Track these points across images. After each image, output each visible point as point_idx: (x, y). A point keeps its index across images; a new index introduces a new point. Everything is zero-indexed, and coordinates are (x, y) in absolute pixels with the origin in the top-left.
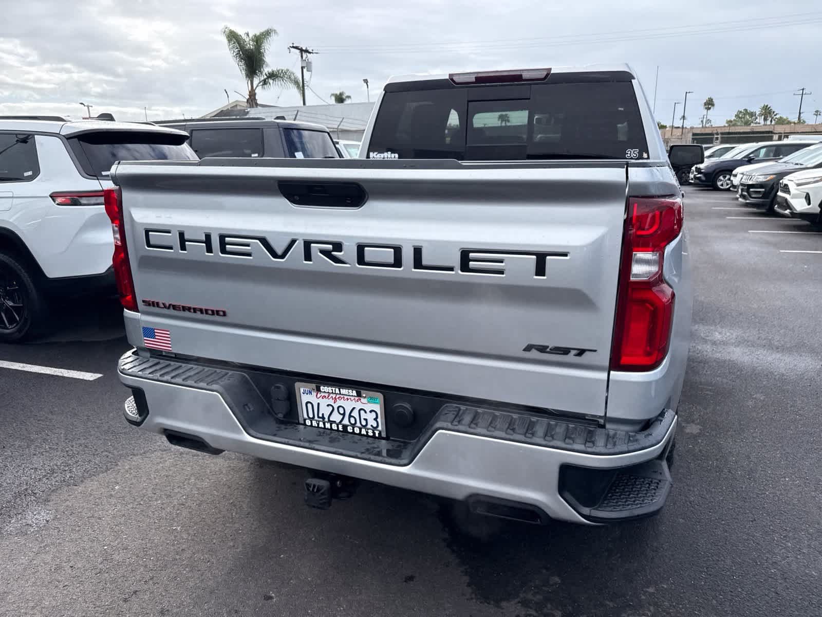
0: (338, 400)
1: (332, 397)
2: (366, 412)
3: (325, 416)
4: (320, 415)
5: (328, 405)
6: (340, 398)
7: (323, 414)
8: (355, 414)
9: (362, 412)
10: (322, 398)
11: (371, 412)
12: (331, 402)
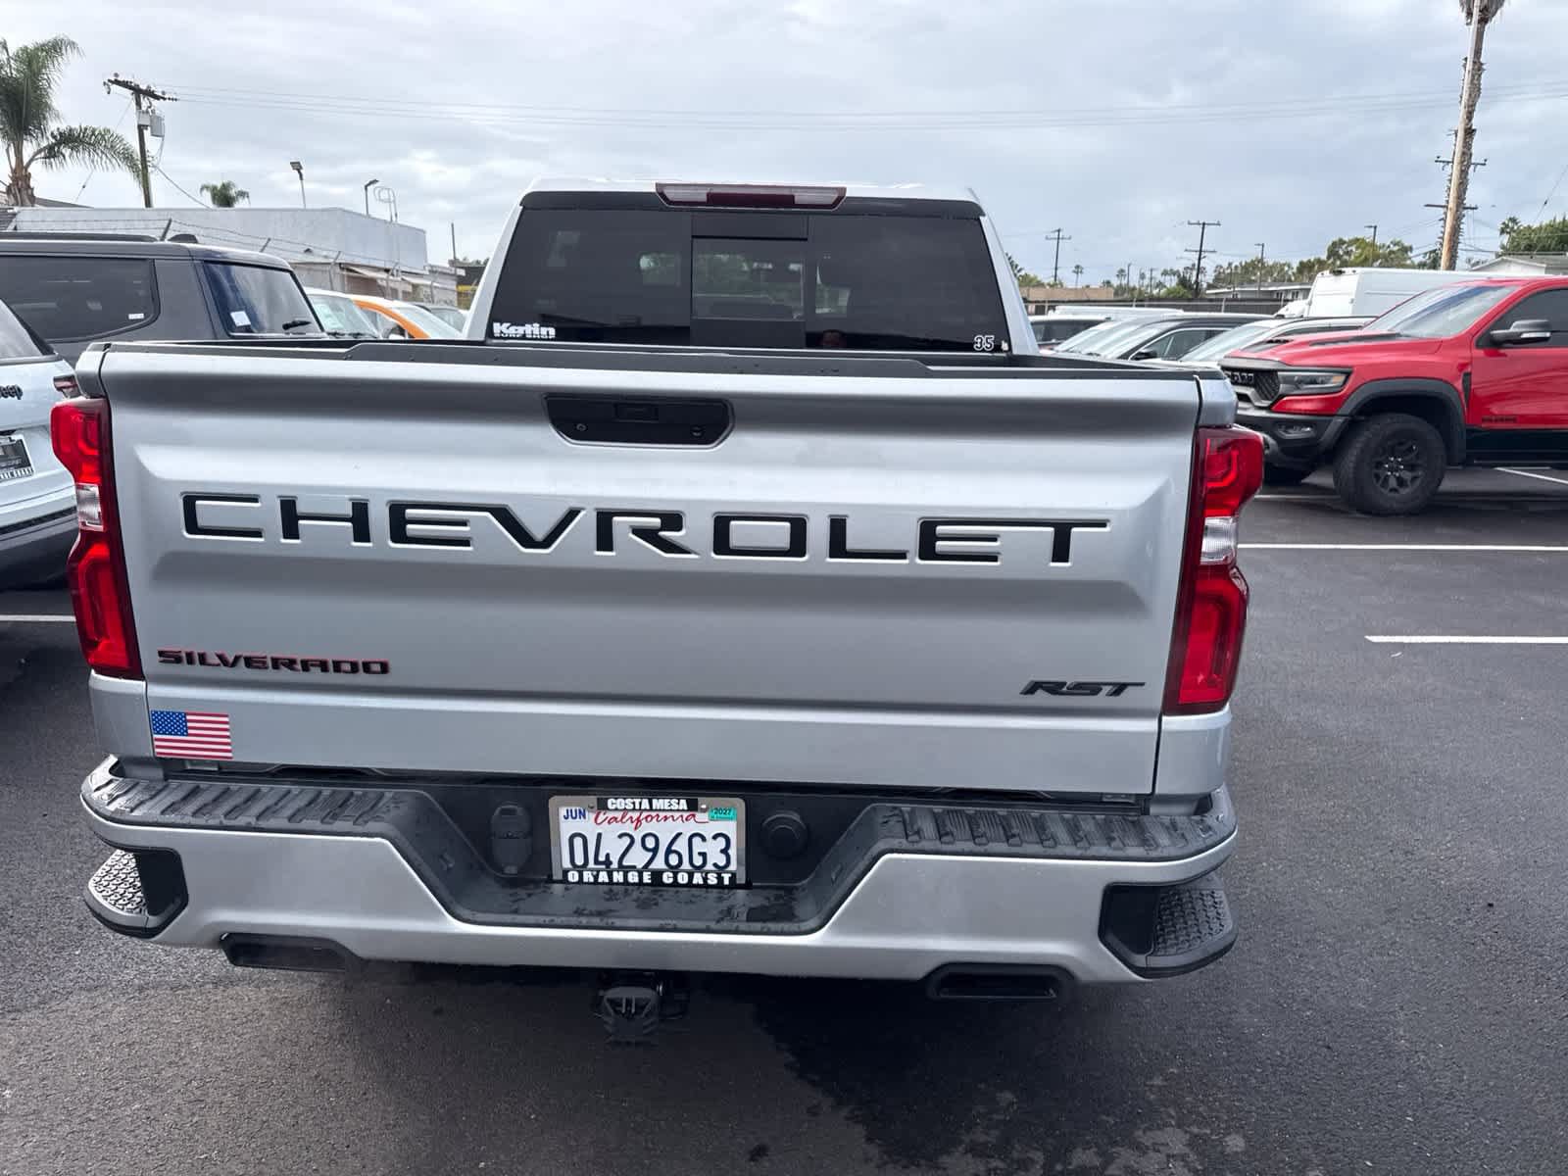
0: (644, 821)
1: (631, 818)
2: (704, 839)
3: (611, 859)
4: (602, 858)
5: (621, 836)
6: (649, 819)
7: (608, 855)
8: (681, 846)
9: (696, 841)
10: (609, 822)
11: (715, 837)
12: (629, 828)
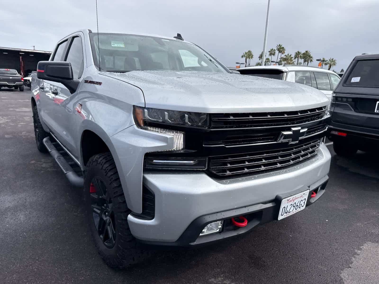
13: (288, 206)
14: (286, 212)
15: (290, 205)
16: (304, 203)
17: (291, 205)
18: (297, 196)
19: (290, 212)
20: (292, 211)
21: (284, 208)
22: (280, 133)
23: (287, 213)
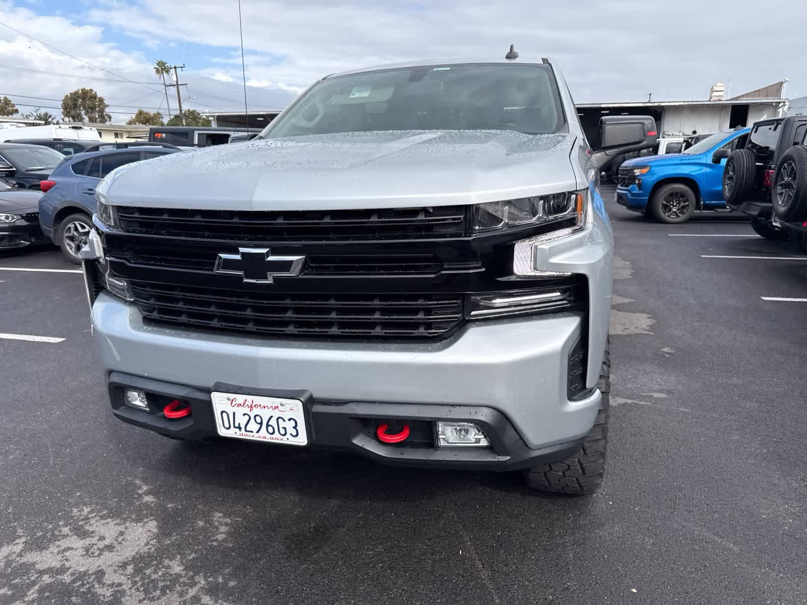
13: (234, 413)
14: (237, 425)
15: (244, 415)
16: (295, 427)
17: (247, 418)
18: (258, 400)
19: (252, 432)
20: (258, 432)
21: (225, 415)
22: (215, 256)
23: (240, 430)
